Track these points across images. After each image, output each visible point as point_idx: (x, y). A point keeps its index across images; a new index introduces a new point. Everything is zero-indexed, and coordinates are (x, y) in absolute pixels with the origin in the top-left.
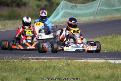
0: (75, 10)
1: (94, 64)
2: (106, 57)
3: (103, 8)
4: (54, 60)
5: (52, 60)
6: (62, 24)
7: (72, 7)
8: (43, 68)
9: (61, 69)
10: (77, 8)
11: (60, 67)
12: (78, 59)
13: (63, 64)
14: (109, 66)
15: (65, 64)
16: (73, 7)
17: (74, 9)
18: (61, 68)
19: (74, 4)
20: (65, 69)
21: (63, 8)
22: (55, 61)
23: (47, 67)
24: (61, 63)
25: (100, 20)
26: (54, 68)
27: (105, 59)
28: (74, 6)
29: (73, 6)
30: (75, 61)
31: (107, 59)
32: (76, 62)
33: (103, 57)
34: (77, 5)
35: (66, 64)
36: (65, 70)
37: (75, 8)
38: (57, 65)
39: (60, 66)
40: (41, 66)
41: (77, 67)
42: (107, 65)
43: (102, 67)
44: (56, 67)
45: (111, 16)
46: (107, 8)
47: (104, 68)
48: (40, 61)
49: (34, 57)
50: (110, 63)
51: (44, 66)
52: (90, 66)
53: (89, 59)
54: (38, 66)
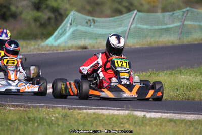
0: (92, 27)
1: (110, 118)
2: (130, 106)
3: (139, 26)
4: (44, 109)
5: (40, 109)
6: (69, 49)
7: (87, 22)
8: (22, 122)
9: (53, 124)
10: (96, 24)
11: (52, 120)
12: (86, 109)
13: (57, 115)
14: (134, 122)
15: (60, 117)
16: (89, 22)
17: (91, 25)
18: (53, 122)
19: (91, 18)
20: (60, 123)
21: (73, 24)
22: (45, 111)
23: (29, 120)
24: (55, 114)
25: (133, 45)
26: (42, 122)
27: (129, 110)
28: (92, 21)
29: (90, 20)
30: (79, 111)
31: (131, 110)
32: (79, 113)
33: (125, 107)
34: (96, 19)
35: (62, 116)
36: (58, 125)
37: (93, 24)
38: (47, 117)
39: (53, 118)
40: (21, 117)
41: (81, 121)
42: (130, 119)
43: (122, 124)
44: (45, 120)
45: (152, 40)
46: (146, 27)
47: (124, 124)
48: (20, 109)
49: (13, 102)
50: (137, 117)
51: (25, 118)
52: (103, 121)
53: (104, 109)
54: (15, 117)
